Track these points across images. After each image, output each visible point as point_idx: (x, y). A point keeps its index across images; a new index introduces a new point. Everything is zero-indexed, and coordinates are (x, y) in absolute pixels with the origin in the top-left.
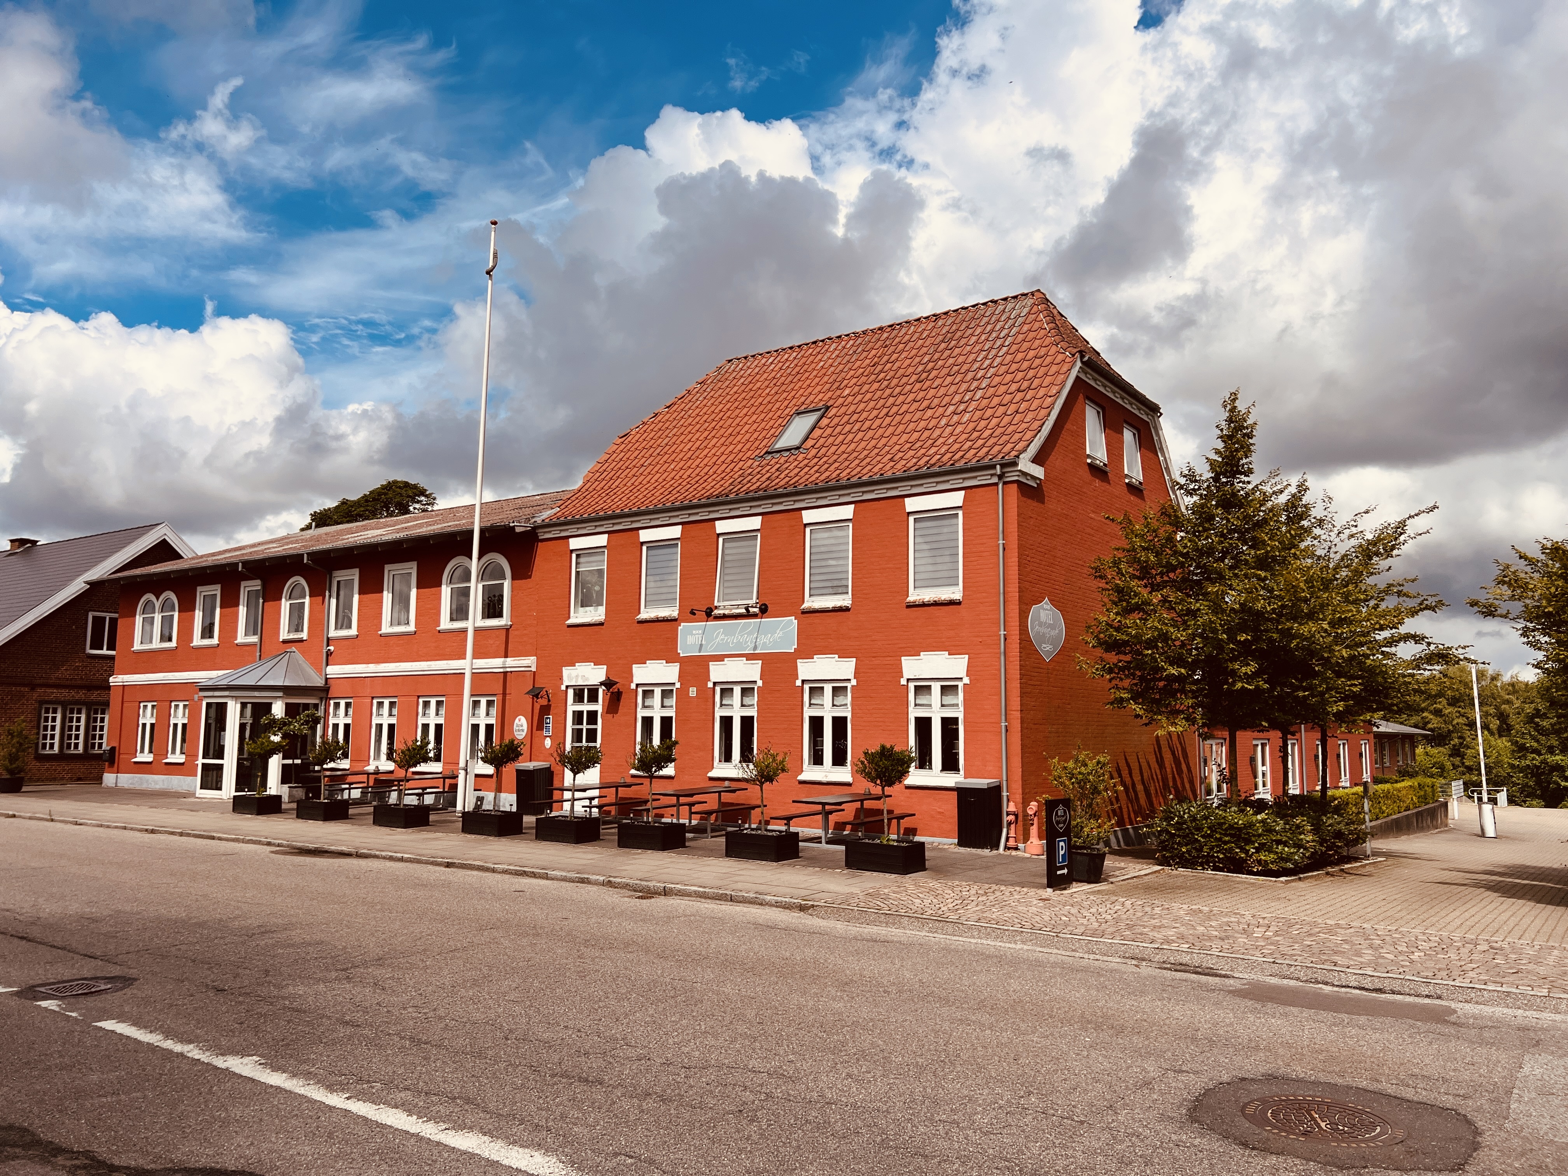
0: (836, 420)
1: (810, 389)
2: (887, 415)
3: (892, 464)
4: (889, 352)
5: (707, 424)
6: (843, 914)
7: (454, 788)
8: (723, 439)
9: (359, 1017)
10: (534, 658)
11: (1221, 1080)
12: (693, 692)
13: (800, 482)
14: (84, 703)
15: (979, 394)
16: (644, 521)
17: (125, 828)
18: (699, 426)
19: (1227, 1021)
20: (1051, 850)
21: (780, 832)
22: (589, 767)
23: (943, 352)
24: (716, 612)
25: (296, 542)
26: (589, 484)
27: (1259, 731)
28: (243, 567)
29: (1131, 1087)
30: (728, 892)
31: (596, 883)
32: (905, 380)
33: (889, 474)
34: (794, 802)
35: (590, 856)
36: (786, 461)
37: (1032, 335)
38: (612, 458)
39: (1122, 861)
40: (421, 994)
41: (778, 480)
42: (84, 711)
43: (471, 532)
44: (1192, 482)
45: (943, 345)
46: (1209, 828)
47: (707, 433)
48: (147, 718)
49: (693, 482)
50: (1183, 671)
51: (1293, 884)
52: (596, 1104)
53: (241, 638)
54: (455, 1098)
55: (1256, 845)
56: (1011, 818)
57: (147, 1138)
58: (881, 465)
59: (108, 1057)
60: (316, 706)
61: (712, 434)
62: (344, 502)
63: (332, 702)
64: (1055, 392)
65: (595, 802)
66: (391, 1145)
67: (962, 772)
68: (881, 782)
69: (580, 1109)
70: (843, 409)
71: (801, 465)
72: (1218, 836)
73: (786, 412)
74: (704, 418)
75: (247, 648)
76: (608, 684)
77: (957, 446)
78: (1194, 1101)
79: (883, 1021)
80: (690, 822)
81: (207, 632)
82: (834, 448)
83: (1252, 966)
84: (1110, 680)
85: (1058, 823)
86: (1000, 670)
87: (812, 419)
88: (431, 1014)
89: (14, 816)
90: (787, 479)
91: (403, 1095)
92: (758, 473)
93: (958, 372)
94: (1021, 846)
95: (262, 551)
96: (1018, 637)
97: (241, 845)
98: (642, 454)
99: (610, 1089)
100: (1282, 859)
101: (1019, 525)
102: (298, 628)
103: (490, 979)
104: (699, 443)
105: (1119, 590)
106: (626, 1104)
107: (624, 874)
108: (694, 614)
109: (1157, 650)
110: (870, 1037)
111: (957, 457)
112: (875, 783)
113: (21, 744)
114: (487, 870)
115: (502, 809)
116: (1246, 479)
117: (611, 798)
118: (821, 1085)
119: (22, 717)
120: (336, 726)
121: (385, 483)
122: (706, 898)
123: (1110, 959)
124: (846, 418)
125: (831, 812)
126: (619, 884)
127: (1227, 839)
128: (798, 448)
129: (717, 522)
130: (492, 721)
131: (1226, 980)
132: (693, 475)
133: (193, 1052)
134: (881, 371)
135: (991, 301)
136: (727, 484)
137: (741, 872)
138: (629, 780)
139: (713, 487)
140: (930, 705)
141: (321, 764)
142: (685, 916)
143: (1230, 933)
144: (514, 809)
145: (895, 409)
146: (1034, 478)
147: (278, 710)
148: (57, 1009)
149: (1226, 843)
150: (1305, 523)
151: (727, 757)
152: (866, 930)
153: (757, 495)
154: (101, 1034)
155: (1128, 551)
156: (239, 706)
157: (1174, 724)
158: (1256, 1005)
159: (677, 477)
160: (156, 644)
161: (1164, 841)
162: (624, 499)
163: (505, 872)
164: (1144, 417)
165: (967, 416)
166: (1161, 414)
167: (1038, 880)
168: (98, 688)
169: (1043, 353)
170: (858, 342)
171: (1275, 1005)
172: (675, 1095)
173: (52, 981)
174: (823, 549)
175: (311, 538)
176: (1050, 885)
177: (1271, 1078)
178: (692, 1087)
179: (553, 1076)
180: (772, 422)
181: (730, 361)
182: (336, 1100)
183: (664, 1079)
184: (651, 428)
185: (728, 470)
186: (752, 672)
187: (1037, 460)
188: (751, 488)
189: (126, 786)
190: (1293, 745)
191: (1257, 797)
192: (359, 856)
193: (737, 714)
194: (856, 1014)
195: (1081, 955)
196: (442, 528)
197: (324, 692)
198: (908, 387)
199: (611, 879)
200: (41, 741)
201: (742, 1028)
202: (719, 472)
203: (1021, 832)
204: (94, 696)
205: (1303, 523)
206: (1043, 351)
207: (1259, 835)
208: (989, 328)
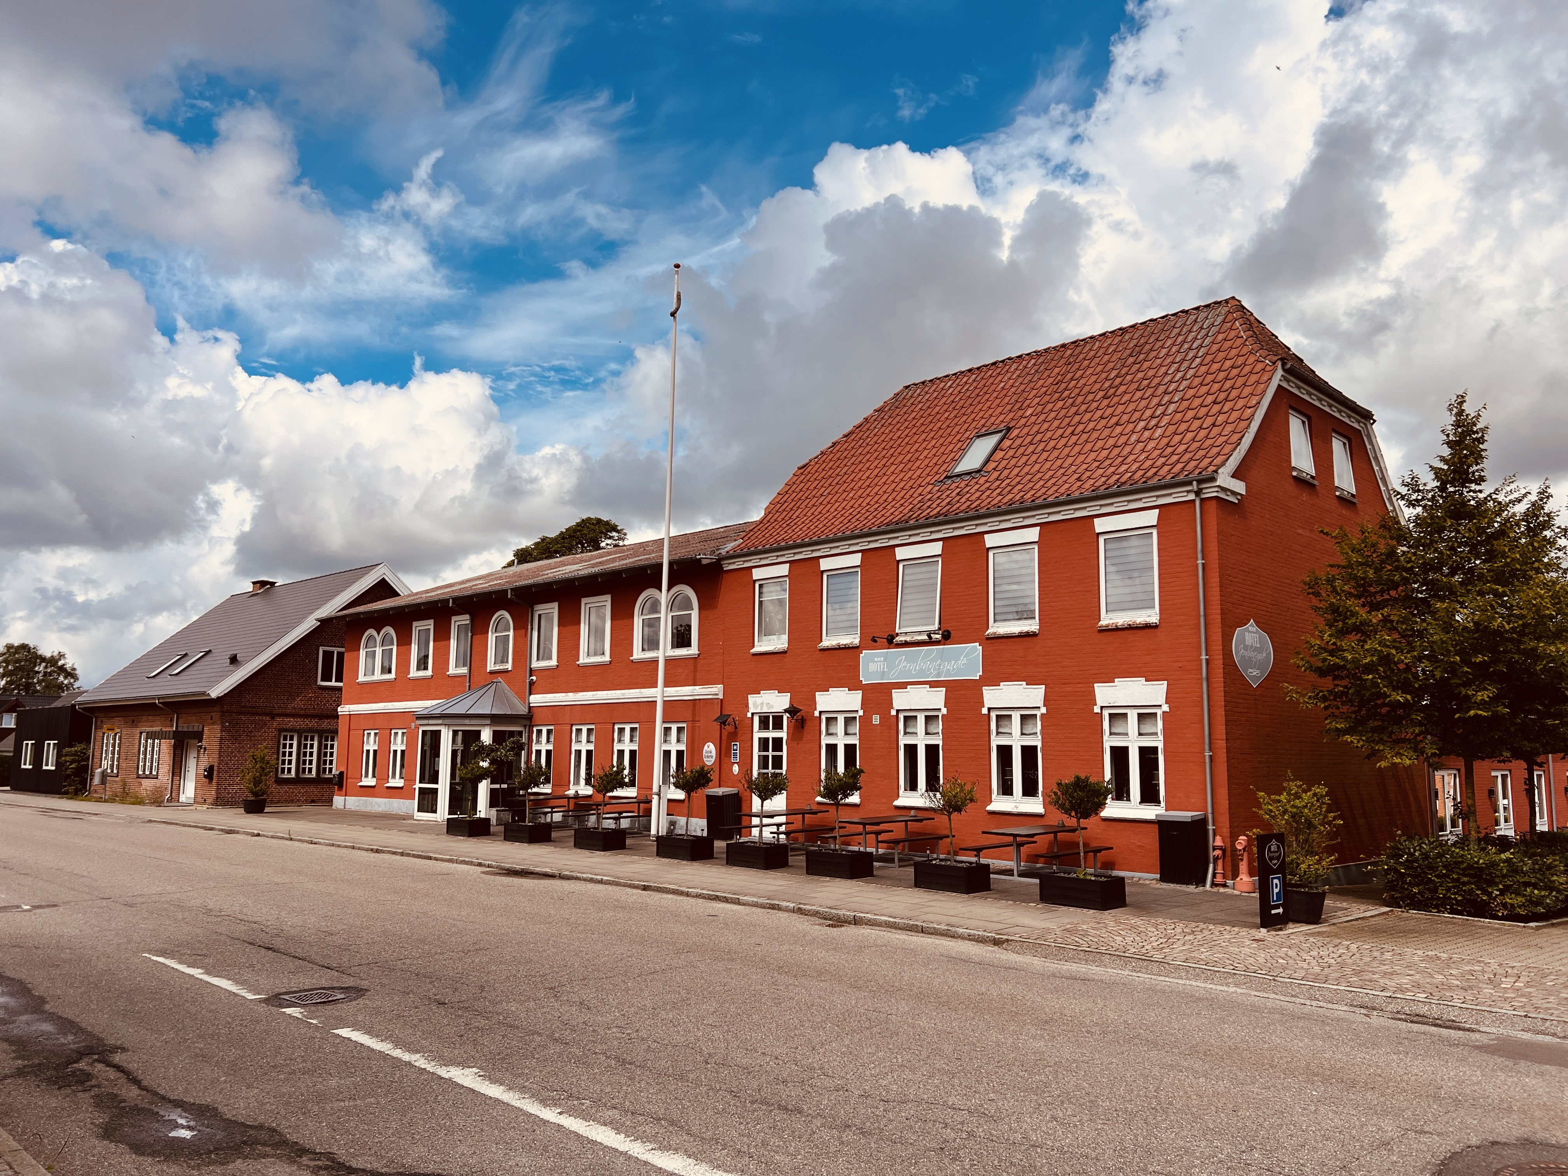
0: (1019, 441)
1: (991, 411)
2: (1072, 433)
3: (1079, 483)
4: (1073, 369)
5: (885, 452)
6: (1040, 950)
7: (648, 813)
8: (902, 466)
9: (567, 1035)
10: (721, 686)
11: (1469, 1143)
12: (876, 720)
13: (982, 505)
14: (317, 731)
15: (1172, 407)
16: (824, 550)
17: (353, 848)
18: (877, 453)
19: (1474, 1078)
20: (1264, 889)
21: (970, 863)
22: (776, 794)
23: (1131, 366)
24: (898, 639)
25: (501, 578)
26: (771, 515)
27: (1499, 762)
28: (453, 603)
29: (1367, 1147)
30: (919, 924)
31: (787, 910)
32: (1091, 397)
33: (1077, 494)
34: (983, 833)
35: (780, 882)
36: (967, 485)
37: (1228, 344)
38: (793, 489)
39: (1344, 901)
40: (624, 1015)
41: (959, 504)
42: (316, 739)
43: (661, 565)
44: (1415, 492)
45: (1131, 360)
46: (1445, 867)
47: (885, 460)
48: (371, 745)
49: (872, 510)
50: (1409, 697)
51: (1545, 930)
52: (797, 1133)
53: (452, 670)
54: (660, 1119)
55: (1501, 887)
56: (1218, 853)
57: (381, 1143)
58: (1067, 486)
59: (346, 1063)
60: (520, 733)
61: (891, 461)
62: (544, 539)
63: (535, 729)
64: (1254, 402)
65: (783, 829)
66: (602, 1162)
67: (1163, 804)
68: (1076, 814)
69: (781, 1137)
70: (1026, 430)
71: (983, 488)
72: (1455, 876)
73: (966, 435)
74: (882, 446)
75: (459, 679)
76: (792, 711)
77: (1149, 463)
78: (1439, 1165)
79: (1087, 1063)
80: (877, 851)
81: (422, 664)
82: (1016, 470)
83: (1500, 1019)
84: (1326, 708)
85: (1271, 859)
86: (1202, 697)
87: (993, 440)
88: (634, 1035)
89: (258, 835)
90: (969, 503)
91: (610, 1113)
92: (938, 498)
93: (1148, 386)
94: (1230, 882)
95: (471, 587)
96: (1221, 662)
97: (455, 865)
98: (821, 484)
99: (810, 1118)
100: (1531, 902)
101: (1218, 542)
102: (504, 660)
103: (689, 1002)
104: (877, 470)
105: (1335, 610)
106: (826, 1135)
107: (813, 901)
108: (876, 641)
109: (1378, 674)
110: (1074, 1079)
111: (1149, 474)
112: (1070, 815)
113: (263, 769)
114: (681, 893)
115: (693, 834)
116: (1478, 488)
117: (798, 824)
118: (1025, 1126)
119: (265, 744)
120: (539, 752)
121: (579, 521)
122: (896, 928)
123: (1335, 1007)
124: (1029, 438)
125: (1022, 844)
126: (809, 911)
127: (1466, 879)
128: (979, 471)
129: (897, 549)
130: (682, 747)
131: (1471, 1034)
132: (872, 503)
133: (420, 1061)
134: (1065, 389)
135: (1182, 311)
136: (906, 511)
137: (930, 904)
138: (815, 808)
139: (892, 514)
140: (1127, 734)
141: (526, 788)
142: (877, 946)
143: (1474, 983)
144: (705, 834)
145: (1081, 427)
146: (1234, 493)
147: (486, 736)
148: (300, 1016)
149: (1464, 884)
150: (1548, 533)
151: (912, 785)
152: (1065, 967)
153: (937, 520)
154: (338, 1041)
155: (1344, 567)
156: (451, 733)
157: (1399, 754)
158: (1507, 1063)
159: (856, 506)
160: (378, 676)
161: (1392, 881)
162: (804, 529)
163: (698, 896)
164: (1356, 425)
165: (1159, 432)
166: (1375, 421)
167: (1250, 920)
168: (328, 717)
169: (1240, 363)
170: (1040, 361)
171: (1529, 1064)
172: (874, 1129)
173: (295, 989)
174: (1007, 574)
175: (514, 575)
176: (1263, 925)
177: (1526, 1143)
178: (890, 1121)
179: (752, 1102)
180: (952, 446)
181: (907, 387)
182: (549, 1114)
183: (863, 1111)
184: (830, 457)
185: (907, 496)
186: (936, 699)
187: (1236, 475)
188: (931, 514)
189: (353, 808)
190: (1539, 776)
191: (1498, 833)
192: (562, 877)
193: (921, 742)
194: (1058, 1054)
195: (1302, 1001)
196: (633, 562)
197: (529, 719)
198: (1095, 405)
199: (801, 906)
200: (280, 766)
201: (940, 1063)
202: (898, 498)
203: (1229, 868)
204: (325, 724)
205: (1545, 533)
206: (1241, 360)
207: (1504, 876)
208: (1180, 339)
